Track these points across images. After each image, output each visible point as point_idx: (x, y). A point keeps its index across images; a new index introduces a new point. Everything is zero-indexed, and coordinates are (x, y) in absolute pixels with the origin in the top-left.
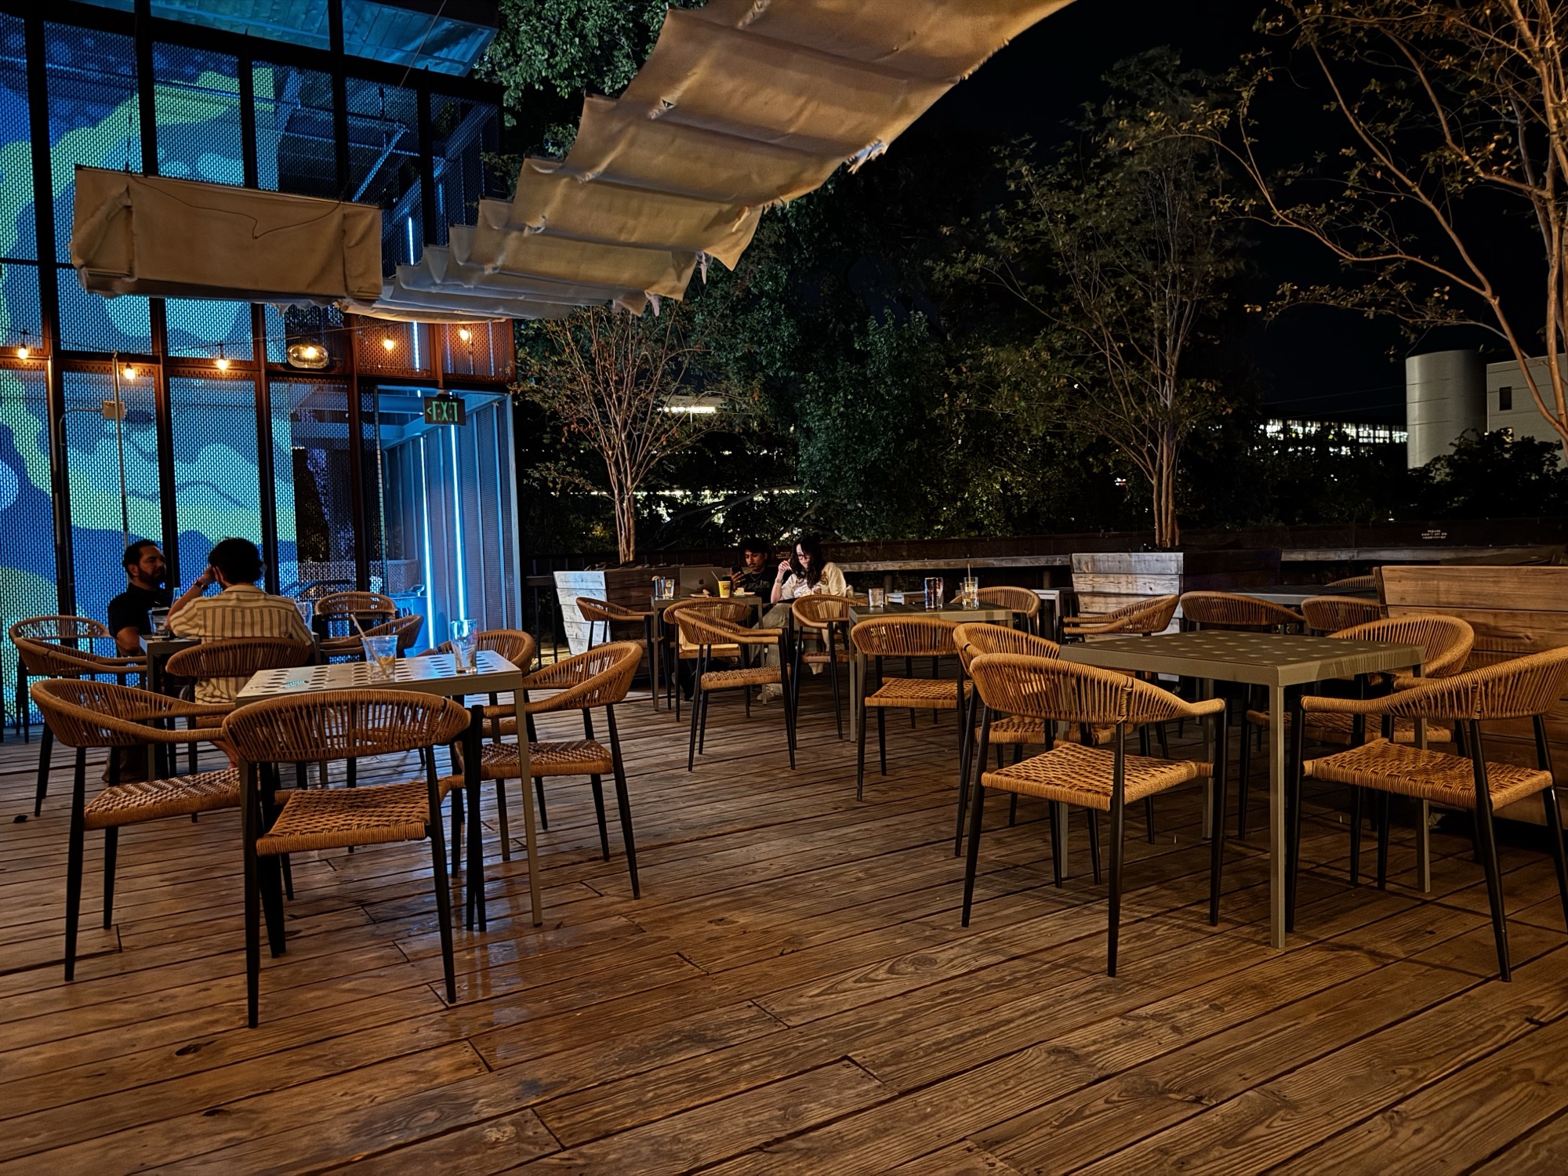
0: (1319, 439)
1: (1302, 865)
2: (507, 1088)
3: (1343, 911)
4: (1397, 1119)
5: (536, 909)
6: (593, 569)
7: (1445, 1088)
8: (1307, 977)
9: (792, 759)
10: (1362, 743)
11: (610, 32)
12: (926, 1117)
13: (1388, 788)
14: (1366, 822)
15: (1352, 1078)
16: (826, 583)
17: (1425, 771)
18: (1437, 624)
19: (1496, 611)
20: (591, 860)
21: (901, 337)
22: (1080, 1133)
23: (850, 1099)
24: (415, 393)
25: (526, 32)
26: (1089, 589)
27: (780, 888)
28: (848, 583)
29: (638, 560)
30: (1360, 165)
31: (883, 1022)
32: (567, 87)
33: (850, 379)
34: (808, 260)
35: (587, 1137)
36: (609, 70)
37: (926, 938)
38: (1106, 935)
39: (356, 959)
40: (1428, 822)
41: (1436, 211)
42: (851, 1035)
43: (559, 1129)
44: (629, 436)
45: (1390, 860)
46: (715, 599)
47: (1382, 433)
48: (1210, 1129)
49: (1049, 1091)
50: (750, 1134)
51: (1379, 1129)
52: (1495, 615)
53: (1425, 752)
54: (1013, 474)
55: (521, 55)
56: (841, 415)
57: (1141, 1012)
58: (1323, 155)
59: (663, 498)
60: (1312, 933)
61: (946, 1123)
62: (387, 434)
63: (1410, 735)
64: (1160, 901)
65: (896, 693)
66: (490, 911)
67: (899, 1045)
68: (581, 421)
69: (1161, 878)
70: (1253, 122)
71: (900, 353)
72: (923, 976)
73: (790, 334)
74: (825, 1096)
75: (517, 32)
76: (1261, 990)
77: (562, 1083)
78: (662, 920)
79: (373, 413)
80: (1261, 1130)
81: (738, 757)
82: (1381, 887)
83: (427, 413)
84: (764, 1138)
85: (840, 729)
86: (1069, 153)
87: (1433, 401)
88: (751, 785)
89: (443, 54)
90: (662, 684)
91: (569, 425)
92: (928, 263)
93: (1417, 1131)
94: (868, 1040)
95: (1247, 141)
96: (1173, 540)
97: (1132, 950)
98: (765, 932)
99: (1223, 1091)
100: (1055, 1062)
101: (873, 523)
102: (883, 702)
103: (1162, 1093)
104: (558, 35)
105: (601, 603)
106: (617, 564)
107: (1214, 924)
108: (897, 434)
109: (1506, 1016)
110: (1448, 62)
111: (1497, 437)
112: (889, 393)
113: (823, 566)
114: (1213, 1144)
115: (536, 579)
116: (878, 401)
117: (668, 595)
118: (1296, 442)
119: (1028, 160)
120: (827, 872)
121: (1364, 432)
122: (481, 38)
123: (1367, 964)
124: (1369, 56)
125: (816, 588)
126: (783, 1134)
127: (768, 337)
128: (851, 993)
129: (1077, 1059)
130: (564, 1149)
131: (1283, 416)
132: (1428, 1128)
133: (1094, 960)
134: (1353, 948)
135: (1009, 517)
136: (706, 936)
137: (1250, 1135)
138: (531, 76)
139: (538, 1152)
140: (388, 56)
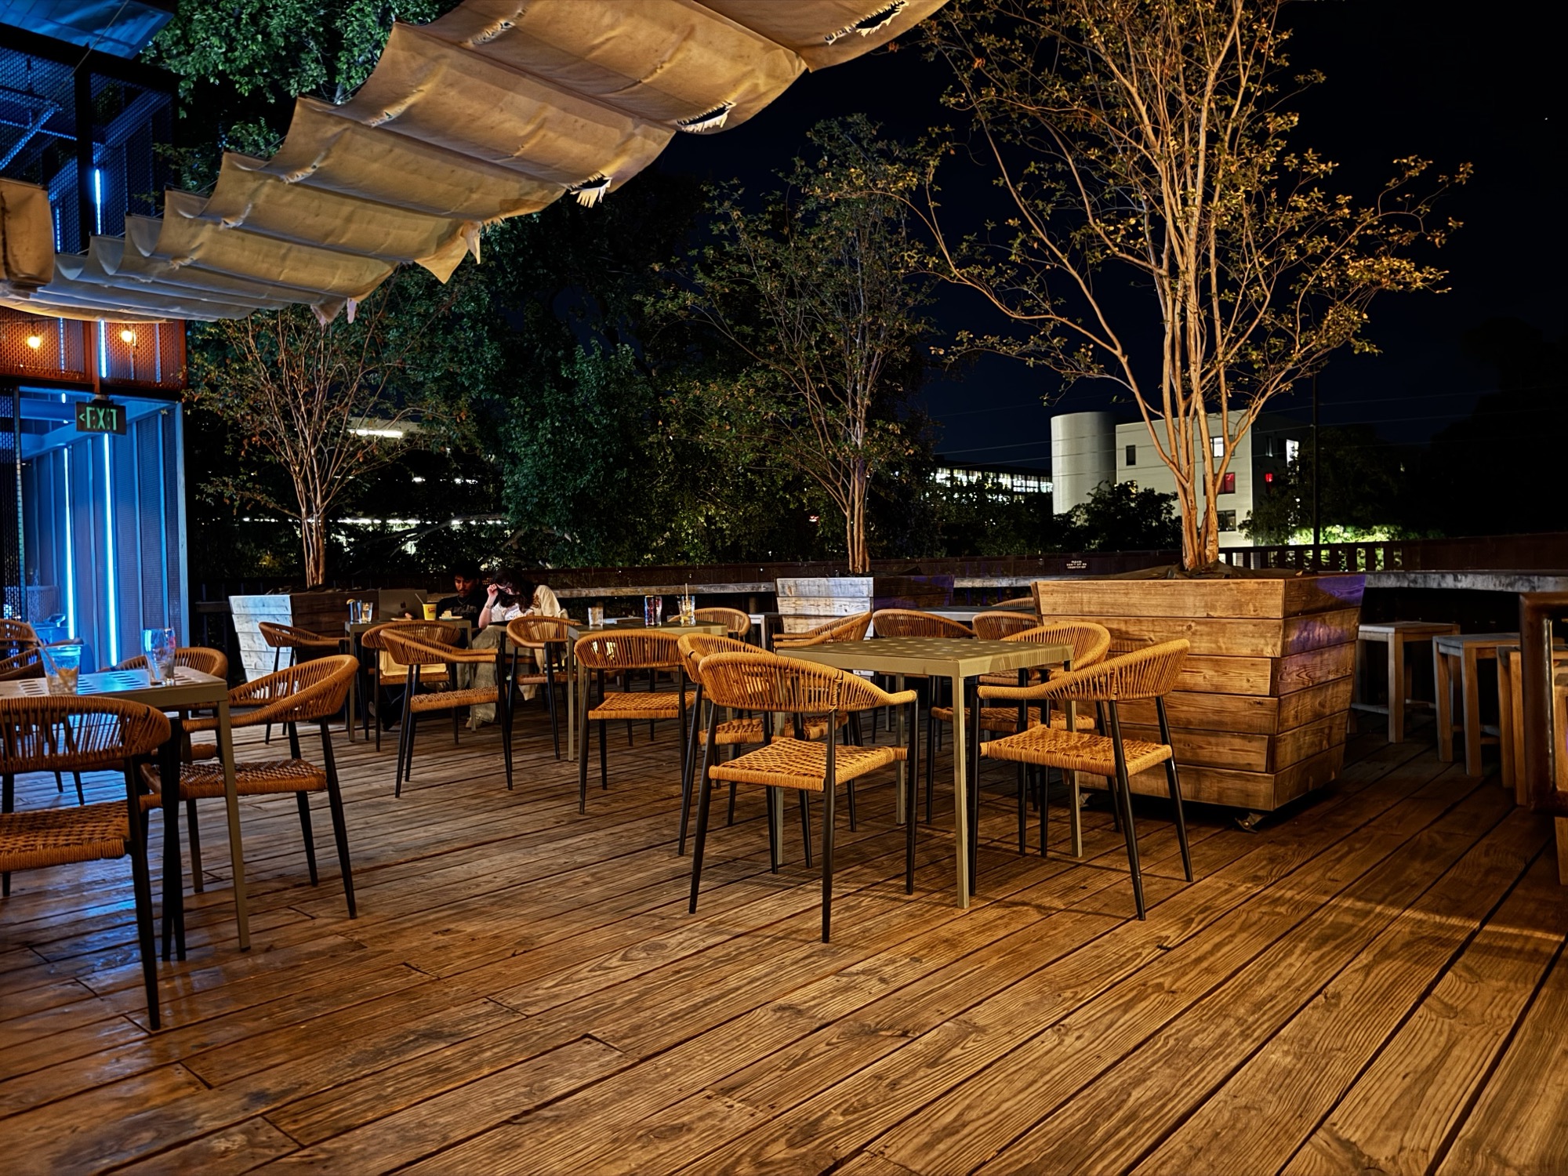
0: (978, 488)
1: (980, 842)
2: (232, 1102)
3: (1015, 876)
4: (1063, 1030)
5: (243, 934)
6: (276, 592)
7: (1099, 1004)
8: (989, 929)
9: (510, 781)
10: (1025, 729)
11: (298, 34)
12: (667, 1076)
13: (1047, 762)
14: (1030, 805)
15: (1028, 1004)
16: (539, 606)
17: (1076, 748)
18: (1081, 630)
19: (1126, 618)
20: (296, 886)
21: (608, 368)
22: (807, 1072)
23: (593, 1070)
24: (58, 397)
25: (200, 21)
26: (792, 612)
27: (505, 897)
28: (562, 607)
29: (327, 584)
30: (1021, 236)
31: (619, 1002)
32: (247, 83)
33: (558, 406)
34: (512, 284)
35: (327, 1134)
36: (296, 73)
37: (655, 928)
38: (820, 909)
39: (33, 999)
40: (1079, 800)
41: (1081, 281)
42: (591, 1017)
43: (295, 1131)
44: (319, 451)
45: (1050, 834)
46: (419, 621)
47: (1032, 483)
48: (915, 1055)
49: (778, 1042)
50: (498, 1110)
51: (1050, 1039)
52: (1126, 622)
53: (1075, 733)
54: (717, 508)
55: (193, 45)
56: (548, 441)
57: (853, 969)
58: (993, 225)
59: (345, 526)
60: (989, 895)
61: (686, 1079)
62: (27, 445)
63: (1063, 723)
64: (863, 878)
65: (619, 706)
66: (190, 940)
67: (636, 1020)
68: (263, 434)
69: (863, 860)
70: (937, 188)
71: (608, 383)
72: (655, 959)
73: (494, 357)
74: (568, 1070)
75: (190, 20)
76: (951, 943)
77: (294, 1090)
78: (382, 936)
79: (12, 420)
80: (957, 1051)
81: (448, 782)
82: (1044, 855)
83: (79, 420)
84: (513, 1113)
85: (557, 750)
86: (776, 202)
87: (1075, 456)
88: (466, 808)
89: (107, 32)
90: (358, 717)
91: (250, 438)
92: (638, 298)
93: (1078, 1038)
94: (607, 1019)
95: (932, 204)
96: (864, 567)
97: (842, 919)
98: (496, 937)
99: (924, 1025)
100: (780, 1018)
101: (582, 551)
102: (607, 714)
103: (874, 1032)
104: (238, 30)
105: (287, 628)
106: (303, 587)
107: (909, 893)
108: (607, 463)
109: (1143, 946)
110: (1094, 154)
111: (1125, 489)
112: (598, 422)
113: (534, 590)
114: (919, 1067)
115: (207, 606)
116: (587, 429)
117: (366, 619)
118: (960, 489)
119: (736, 204)
120: (555, 879)
121: (1018, 482)
122: (153, 22)
123: (1035, 916)
124: (1031, 142)
125: (529, 611)
126: (531, 1107)
127: (469, 358)
128: (586, 981)
129: (800, 1013)
130: (303, 1147)
131: (951, 466)
132: (1087, 1034)
133: (809, 931)
134: (1024, 904)
135: (713, 549)
136: (434, 945)
137: (948, 1056)
138: (206, 68)
139: (273, 1153)
140: (37, 26)
